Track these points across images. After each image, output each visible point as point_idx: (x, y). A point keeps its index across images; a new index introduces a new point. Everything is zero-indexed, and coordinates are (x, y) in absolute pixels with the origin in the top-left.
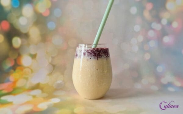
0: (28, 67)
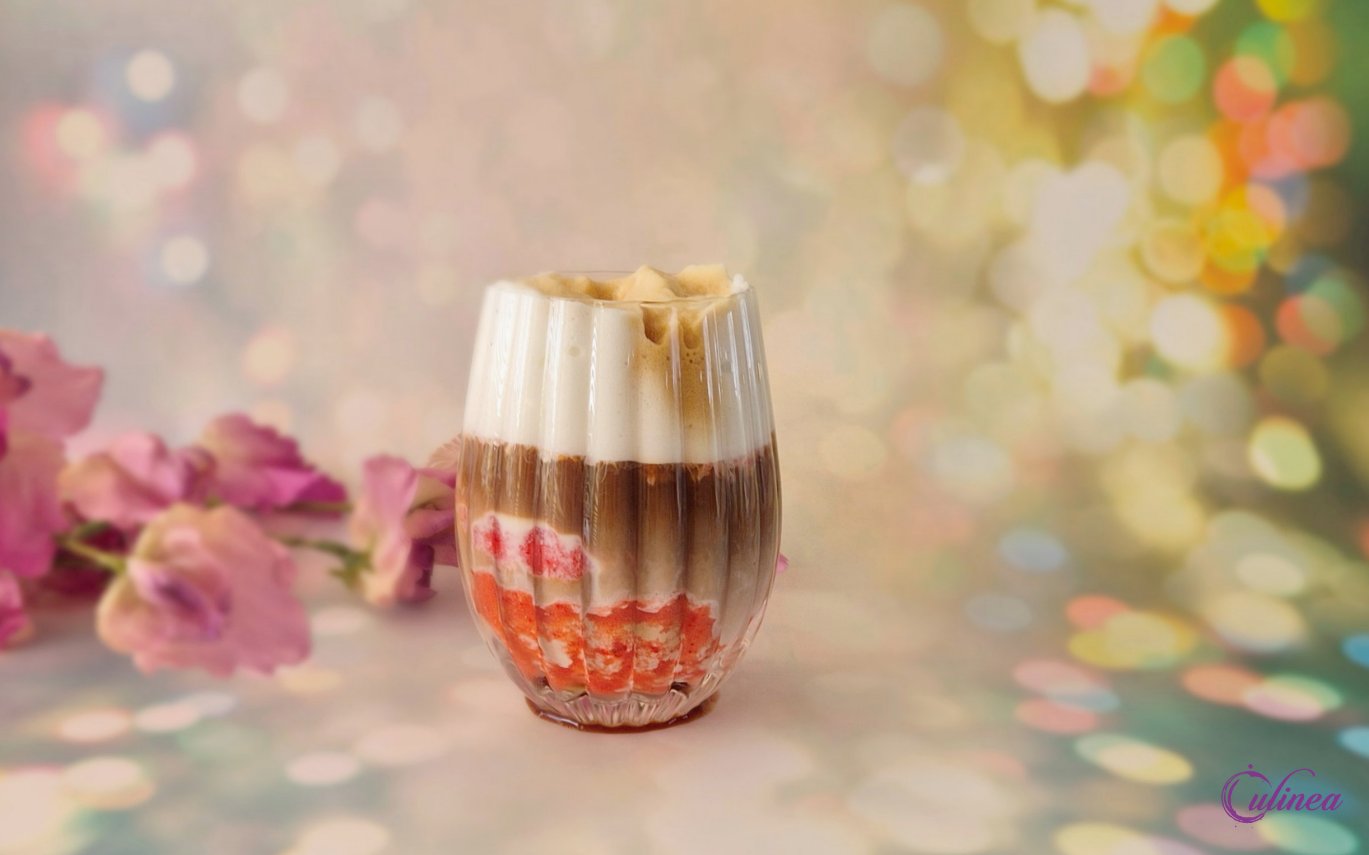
0: (1173, 288)
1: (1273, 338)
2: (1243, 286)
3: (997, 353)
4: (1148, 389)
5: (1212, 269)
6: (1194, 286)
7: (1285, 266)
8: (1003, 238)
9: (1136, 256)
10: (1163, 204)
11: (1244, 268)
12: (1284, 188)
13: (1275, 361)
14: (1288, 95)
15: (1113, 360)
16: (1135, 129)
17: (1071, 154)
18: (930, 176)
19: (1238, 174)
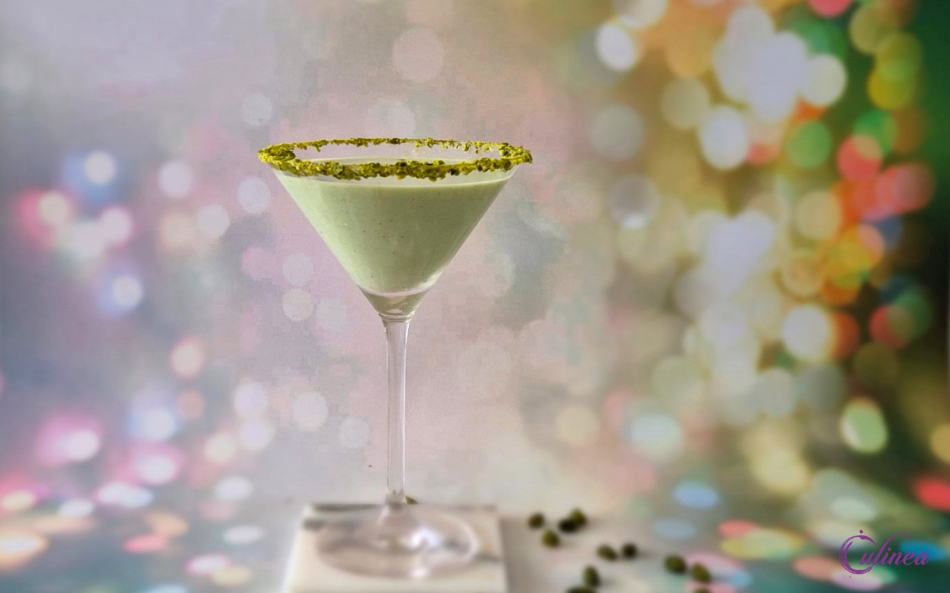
0: (800, 300)
1: (865, 337)
2: (849, 298)
3: (676, 349)
4: (777, 375)
5: (830, 287)
6: (816, 299)
7: (880, 284)
8: (685, 266)
9: (778, 279)
10: (799, 240)
11: (851, 286)
12: (884, 227)
13: (865, 354)
14: (891, 161)
15: (754, 353)
16: (780, 187)
17: (735, 205)
18: (635, 223)
19: (852, 218)
